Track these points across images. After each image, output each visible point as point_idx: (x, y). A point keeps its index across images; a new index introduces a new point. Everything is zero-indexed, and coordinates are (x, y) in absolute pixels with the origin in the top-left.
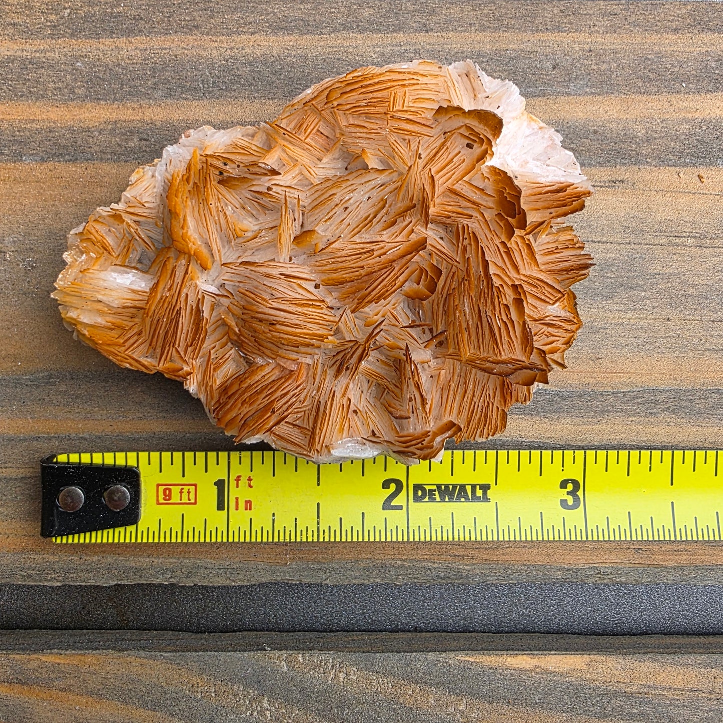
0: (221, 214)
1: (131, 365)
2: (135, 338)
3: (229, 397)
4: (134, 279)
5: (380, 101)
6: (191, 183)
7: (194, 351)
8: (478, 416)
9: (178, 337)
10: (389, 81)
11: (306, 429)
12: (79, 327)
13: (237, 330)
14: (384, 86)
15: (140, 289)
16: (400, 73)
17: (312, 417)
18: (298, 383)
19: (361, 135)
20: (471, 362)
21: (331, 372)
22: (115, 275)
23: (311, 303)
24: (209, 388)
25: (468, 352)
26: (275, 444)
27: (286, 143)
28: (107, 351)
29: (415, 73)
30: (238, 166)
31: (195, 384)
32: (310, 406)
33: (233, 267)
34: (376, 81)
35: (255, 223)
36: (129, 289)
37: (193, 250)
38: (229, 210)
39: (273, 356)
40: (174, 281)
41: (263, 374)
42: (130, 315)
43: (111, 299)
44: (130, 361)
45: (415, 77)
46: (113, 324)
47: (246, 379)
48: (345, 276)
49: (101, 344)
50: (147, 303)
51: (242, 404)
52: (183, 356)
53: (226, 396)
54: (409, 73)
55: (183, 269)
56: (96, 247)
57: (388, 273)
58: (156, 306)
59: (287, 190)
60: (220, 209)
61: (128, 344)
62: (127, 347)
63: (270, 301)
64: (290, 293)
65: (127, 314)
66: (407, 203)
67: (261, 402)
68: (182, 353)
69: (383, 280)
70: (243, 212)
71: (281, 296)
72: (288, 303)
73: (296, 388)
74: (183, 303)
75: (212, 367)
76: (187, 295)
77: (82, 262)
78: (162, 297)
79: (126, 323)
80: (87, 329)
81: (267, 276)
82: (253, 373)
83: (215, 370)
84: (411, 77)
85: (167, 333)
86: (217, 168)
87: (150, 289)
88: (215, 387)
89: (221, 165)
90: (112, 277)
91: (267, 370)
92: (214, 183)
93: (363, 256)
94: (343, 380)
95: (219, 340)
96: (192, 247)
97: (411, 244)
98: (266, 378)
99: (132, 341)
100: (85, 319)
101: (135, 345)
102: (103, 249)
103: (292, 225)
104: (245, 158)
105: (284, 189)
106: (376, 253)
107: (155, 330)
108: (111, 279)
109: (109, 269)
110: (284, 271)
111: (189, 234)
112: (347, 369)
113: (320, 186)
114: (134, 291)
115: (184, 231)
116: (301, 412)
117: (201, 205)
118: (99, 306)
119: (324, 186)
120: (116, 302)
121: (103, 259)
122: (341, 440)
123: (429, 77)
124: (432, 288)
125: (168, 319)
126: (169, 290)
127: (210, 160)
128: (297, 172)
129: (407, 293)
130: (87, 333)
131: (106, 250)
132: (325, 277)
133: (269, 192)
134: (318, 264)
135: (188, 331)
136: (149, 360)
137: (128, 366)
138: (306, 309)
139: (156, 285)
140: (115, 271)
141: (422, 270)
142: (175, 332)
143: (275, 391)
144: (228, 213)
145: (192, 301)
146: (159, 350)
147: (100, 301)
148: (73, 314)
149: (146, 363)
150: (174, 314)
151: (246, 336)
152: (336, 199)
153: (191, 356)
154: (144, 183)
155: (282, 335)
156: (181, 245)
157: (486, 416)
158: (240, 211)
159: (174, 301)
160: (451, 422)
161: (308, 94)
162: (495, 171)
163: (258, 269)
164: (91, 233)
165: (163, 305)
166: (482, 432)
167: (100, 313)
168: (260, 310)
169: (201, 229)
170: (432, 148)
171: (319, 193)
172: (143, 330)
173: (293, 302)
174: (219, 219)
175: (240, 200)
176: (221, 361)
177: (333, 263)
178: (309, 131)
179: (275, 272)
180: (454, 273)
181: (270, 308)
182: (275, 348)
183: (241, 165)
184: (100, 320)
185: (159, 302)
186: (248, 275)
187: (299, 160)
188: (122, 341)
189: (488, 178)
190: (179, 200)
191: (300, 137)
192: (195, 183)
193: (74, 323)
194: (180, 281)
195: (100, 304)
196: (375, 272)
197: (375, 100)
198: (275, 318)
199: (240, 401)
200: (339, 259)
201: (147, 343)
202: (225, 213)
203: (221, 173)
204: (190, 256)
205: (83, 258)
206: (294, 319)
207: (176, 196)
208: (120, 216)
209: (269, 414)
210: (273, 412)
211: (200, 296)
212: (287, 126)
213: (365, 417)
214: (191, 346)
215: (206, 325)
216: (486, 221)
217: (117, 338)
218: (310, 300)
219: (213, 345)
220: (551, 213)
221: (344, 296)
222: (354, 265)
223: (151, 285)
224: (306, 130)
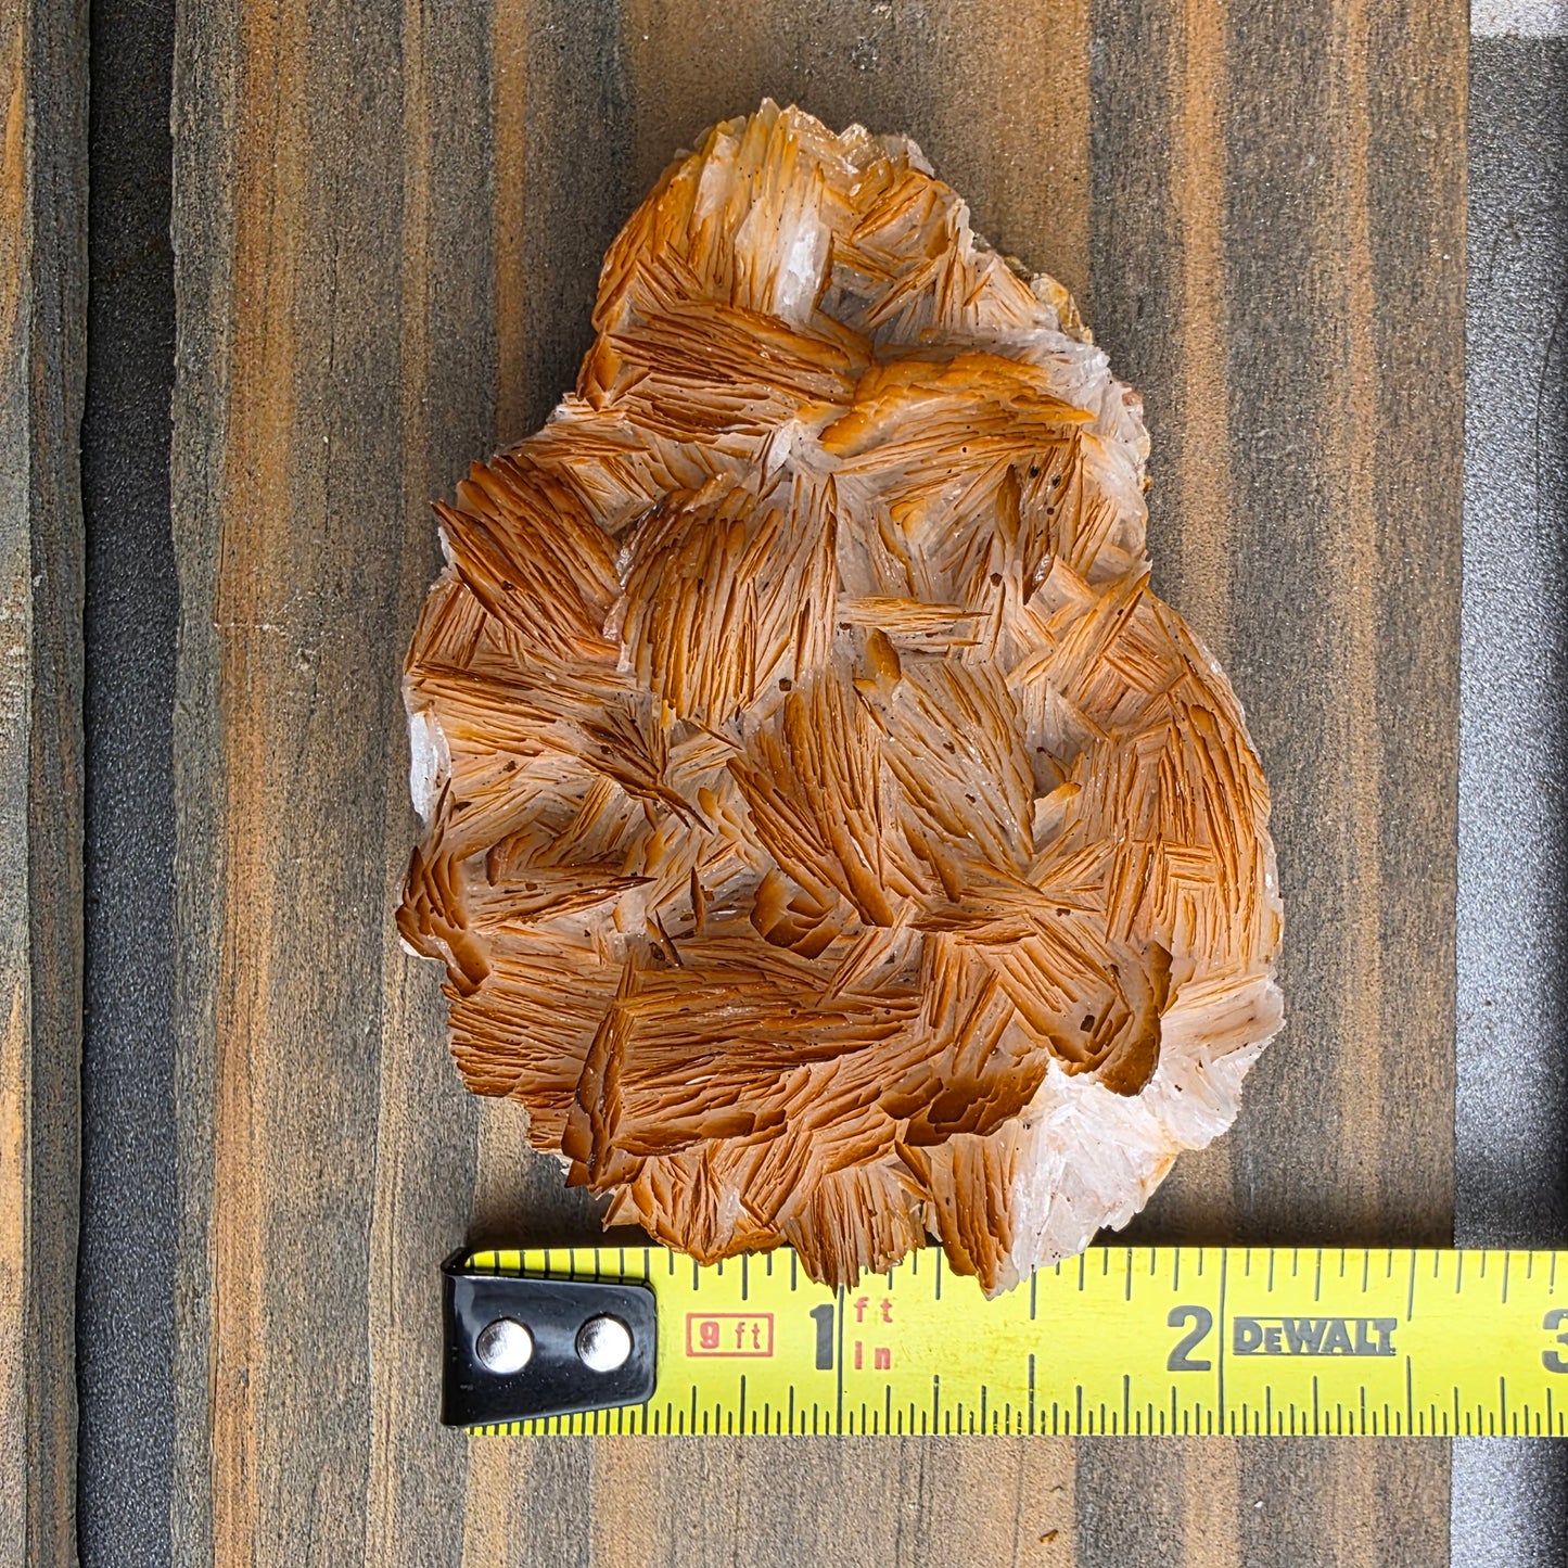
0: (943, 472)
1: (608, 276)
2: (670, 285)
3: (539, 491)
4: (803, 281)
5: (1187, 825)
6: (1015, 406)
7: (644, 414)
8: (498, 1033)
9: (673, 378)
10: (1234, 845)
11: (470, 658)
12: (694, 160)
13: (690, 507)
14: (1222, 834)
15: (777, 293)
16: (1253, 870)
17: (498, 672)
18: (571, 641)
19: (1113, 784)
20: (612, 1019)
21: (596, 714)
22: (811, 238)
23: (747, 670)
24: (565, 447)
25: (636, 1013)
26: (438, 591)
27: (1100, 616)
28: (640, 221)
29: (1251, 903)
30: (1051, 511)
31: (576, 417)
32: (521, 668)
33: (826, 499)
34: (1235, 817)
35: (924, 548)
36: (777, 269)
37: (867, 411)
38: (952, 490)
39: (632, 588)
40: (794, 368)
41: (593, 566)
42: (720, 273)
43: (752, 229)
44: (620, 273)
45: (1243, 904)
46: (700, 234)
47: (581, 526)
48: (806, 745)
49: (656, 209)
51: (521, 519)
52: (632, 390)
53: (541, 483)
54: (1253, 890)
55: (825, 389)
56: (874, 196)
57: (809, 836)
58: (739, 330)
59: (994, 618)
60: (955, 470)
61: (656, 267)
62: (651, 266)
63: (749, 580)
64: (768, 626)
65: (721, 267)
66: (962, 883)
67: (528, 560)
68: (638, 387)
69: (796, 829)
70: (948, 521)
71: (761, 605)
72: (746, 621)
73: (560, 637)
74: (746, 388)
75: (611, 454)
76: (765, 397)
77: (841, 166)
78: (760, 342)
79: (703, 263)
80: (690, 179)
81: (805, 574)
82: (595, 544)
83: (604, 460)
84: (1244, 896)
85: (678, 353)
86: (1046, 463)
87: (776, 317)
88: (566, 460)
89: (1051, 474)
90: (806, 232)
91: (604, 575)
92: (1013, 458)
93: (847, 785)
94: (581, 741)
95: (668, 468)
96: (869, 409)
97: (876, 891)
98: (584, 572)
99: (664, 277)
100: (712, 173)
101: (654, 284)
102: (868, 211)
103: (915, 629)
104: (1070, 525)
105: (996, 612)
106: (854, 815)
107: (685, 327)
108: (801, 231)
109: (824, 226)
110: (815, 611)
111: (901, 402)
112: (605, 750)
113: (1001, 692)
114: (771, 280)
115: (905, 392)
116: (509, 648)
117: (963, 429)
118: (739, 203)
119: (1002, 699)
120: (746, 243)
121: (846, 211)
122: (446, 734)
123: (1244, 935)
124: (779, 937)
125: (711, 355)
126: (773, 358)
127: (1066, 447)
128: (1034, 640)
129: (772, 882)
130: (680, 177)
131: (865, 220)
132: (805, 700)
133: (988, 579)
134: (833, 685)
135: (686, 400)
136: (625, 315)
137: (607, 268)
138: (735, 659)
139: (786, 330)
140: (819, 239)
141: (820, 914)
142: (679, 371)
143: (551, 590)
144: (944, 486)
145: (752, 408)
146: (645, 336)
147: (750, 207)
148: (723, 146)
149: (616, 308)
150: (722, 370)
151: (678, 526)
152: (970, 727)
153: (635, 409)
154: (1020, 304)
155: (674, 606)
156: (873, 381)
157: (497, 1051)
158: (951, 515)
159: (750, 369)
160: (485, 974)
161: (1208, 666)
162: (1034, 1078)
163: (820, 554)
164: (905, 185)
165: (741, 344)
166: (466, 1042)
167: (724, 207)
168: (730, 559)
169: (910, 428)
170: (1082, 941)
171: (986, 689)
172: (688, 301)
173: (748, 632)
174: (933, 467)
175: (974, 515)
176: (624, 474)
177: (834, 719)
178: (1127, 668)
179: (814, 590)
180: (812, 986)
181: (735, 580)
182: (648, 592)
183: (1052, 518)
184: (707, 207)
185: (748, 336)
186: (809, 533)
187: (1062, 645)
188: (663, 255)
189: (1018, 1063)
190: (976, 379)
191: (1113, 646)
192: (1013, 415)
193: (703, 150)
194: (796, 382)
195: (745, 204)
196: (814, 812)
197: (1189, 815)
198: (713, 590)
199: (528, 513)
200: (841, 732)
201: (658, 311)
202: (945, 481)
203: (1034, 472)
204: (850, 403)
205: (850, 167)
206: (710, 634)
207: (985, 374)
208: (943, 250)
209: (502, 578)
210: (505, 587)
211: (762, 426)
212: (1138, 619)
213: (500, 787)
214: (655, 407)
215: (698, 439)
216: (927, 1057)
217: (669, 243)
218: (754, 669)
219: (659, 456)
220: (948, 1201)
221: (765, 745)
222: (828, 767)
223: (787, 319)
224: (1127, 659)
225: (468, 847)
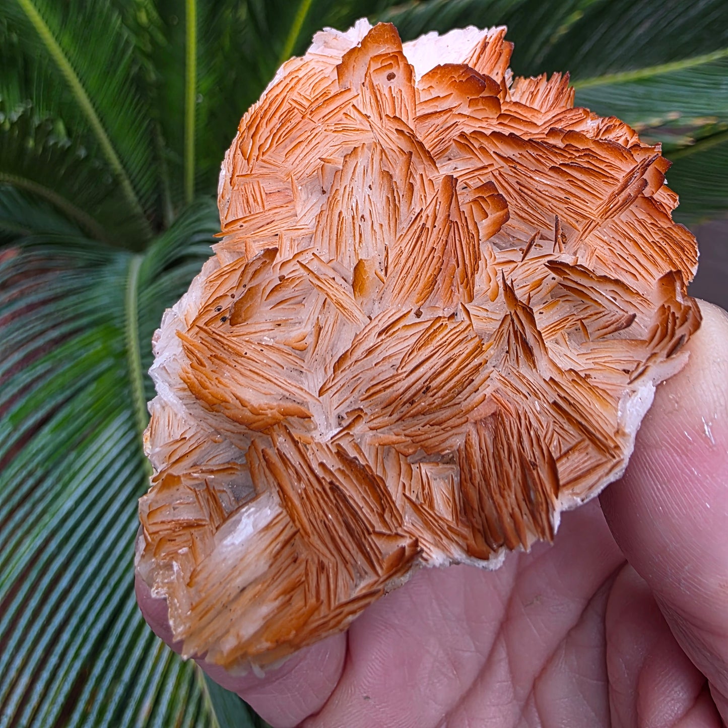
1: (353, 612)
3: (482, 508)
4: (252, 518)
5: (288, 113)
7: (391, 514)
8: (669, 250)
10: (277, 96)
11: (578, 443)
12: (253, 650)
15: (270, 519)
16: (278, 85)
19: (304, 153)
20: (607, 213)
22: (228, 541)
23: (432, 331)
24: (449, 532)
25: (593, 208)
27: (252, 232)
29: (289, 74)
30: (233, 296)
31: (432, 548)
33: (330, 385)
36: (260, 532)
37: (277, 413)
38: (268, 341)
39: (463, 420)
40: (293, 466)
41: (477, 448)
42: (289, 560)
43: (252, 569)
44: (347, 609)
45: (293, 76)
46: (284, 593)
47: (470, 471)
48: (429, 275)
49: (296, 635)
50: (294, 521)
51: (503, 496)
52: (388, 532)
53: (477, 515)
54: (285, 78)
55: (289, 444)
56: (178, 539)
57: (456, 232)
58: (306, 514)
59: (298, 259)
60: (259, 348)
61: (323, 596)
62: (325, 602)
63: (400, 371)
64: (406, 344)
65: (286, 563)
66: (402, 159)
67: (513, 471)
68: (384, 531)
69: (460, 241)
70: (282, 328)
71: (403, 355)
72: (415, 353)
73: (519, 420)
74: (327, 477)
75: (426, 507)
76: (321, 464)
77: (178, 574)
78: (300, 495)
79: (297, 573)
80: (263, 639)
81: (370, 352)
82: (468, 457)
83: (431, 506)
84: (290, 79)
86: (215, 319)
87: (281, 506)
88: (454, 525)
89: (216, 313)
90: (227, 546)
91: (474, 438)
92: (228, 334)
93: (423, 239)
94: (542, 363)
95: (400, 475)
96: (274, 413)
97: (442, 191)
98: (484, 447)
99: (323, 588)
100: (249, 629)
101: (332, 586)
102: (187, 532)
103: (338, 284)
104: (230, 281)
105: (295, 261)
106: (429, 225)
107: (333, 539)
108: (229, 549)
109: (216, 542)
110: (378, 330)
113: (320, 227)
114: (267, 527)
115: (249, 407)
116: (552, 435)
117: (239, 367)
118: (249, 594)
119: (323, 223)
120: (262, 562)
121: (198, 543)
122: (616, 410)
124: (502, 203)
126: (299, 479)
127: (201, 323)
128: (288, 243)
129: (487, 234)
130: (268, 644)
132: (415, 296)
133: (285, 279)
134: (396, 292)
136: (362, 585)
137: (350, 618)
138: (434, 342)
139: (282, 492)
140: (225, 537)
141: (475, 201)
142: (354, 514)
143: (509, 445)
144: (270, 344)
145: (333, 464)
146: (361, 560)
147: (244, 587)
148: (229, 644)
150: (331, 496)
152: (347, 215)
153: (396, 525)
154: (162, 422)
155: (447, 387)
156: (261, 423)
157: (673, 242)
158: (278, 330)
159: (317, 486)
160: (661, 279)
161: (226, 175)
162: (429, 76)
163: (354, 358)
164: (157, 532)
165: (311, 503)
167: (257, 600)
168: (401, 391)
169: (262, 389)
170: (368, 100)
171: (326, 234)
172: (322, 558)
173: (419, 346)
174: (268, 358)
175: (268, 320)
176: (426, 491)
177: (408, 273)
178: (258, 196)
179: (371, 341)
180: (500, 174)
181: (407, 376)
182: (455, 410)
183: (234, 292)
184: (265, 609)
185: (303, 505)
187: (278, 232)
189: (431, 87)
190: (213, 389)
191: (257, 212)
192: (210, 358)
194: (299, 459)
195: (246, 592)
196: (447, 241)
197: (284, 116)
198: (423, 379)
199: (497, 497)
200: (408, 265)
201: (341, 567)
202: (268, 346)
203: (224, 319)
204: (280, 424)
205: (176, 568)
206: (437, 361)
207: (206, 388)
208: (171, 476)
209: (535, 472)
211: (334, 449)
212: (237, 216)
213: (600, 367)
214: (384, 511)
215: (373, 472)
216: (468, 117)
217: (306, 605)
218: (428, 329)
219: (401, 484)
220: (497, 74)
221: (448, 296)
222: (425, 255)
223: (276, 499)
224: (255, 200)
225: (636, 346)
